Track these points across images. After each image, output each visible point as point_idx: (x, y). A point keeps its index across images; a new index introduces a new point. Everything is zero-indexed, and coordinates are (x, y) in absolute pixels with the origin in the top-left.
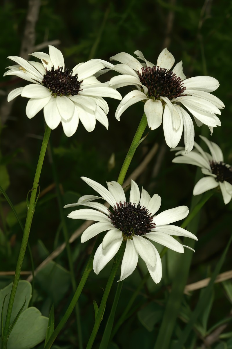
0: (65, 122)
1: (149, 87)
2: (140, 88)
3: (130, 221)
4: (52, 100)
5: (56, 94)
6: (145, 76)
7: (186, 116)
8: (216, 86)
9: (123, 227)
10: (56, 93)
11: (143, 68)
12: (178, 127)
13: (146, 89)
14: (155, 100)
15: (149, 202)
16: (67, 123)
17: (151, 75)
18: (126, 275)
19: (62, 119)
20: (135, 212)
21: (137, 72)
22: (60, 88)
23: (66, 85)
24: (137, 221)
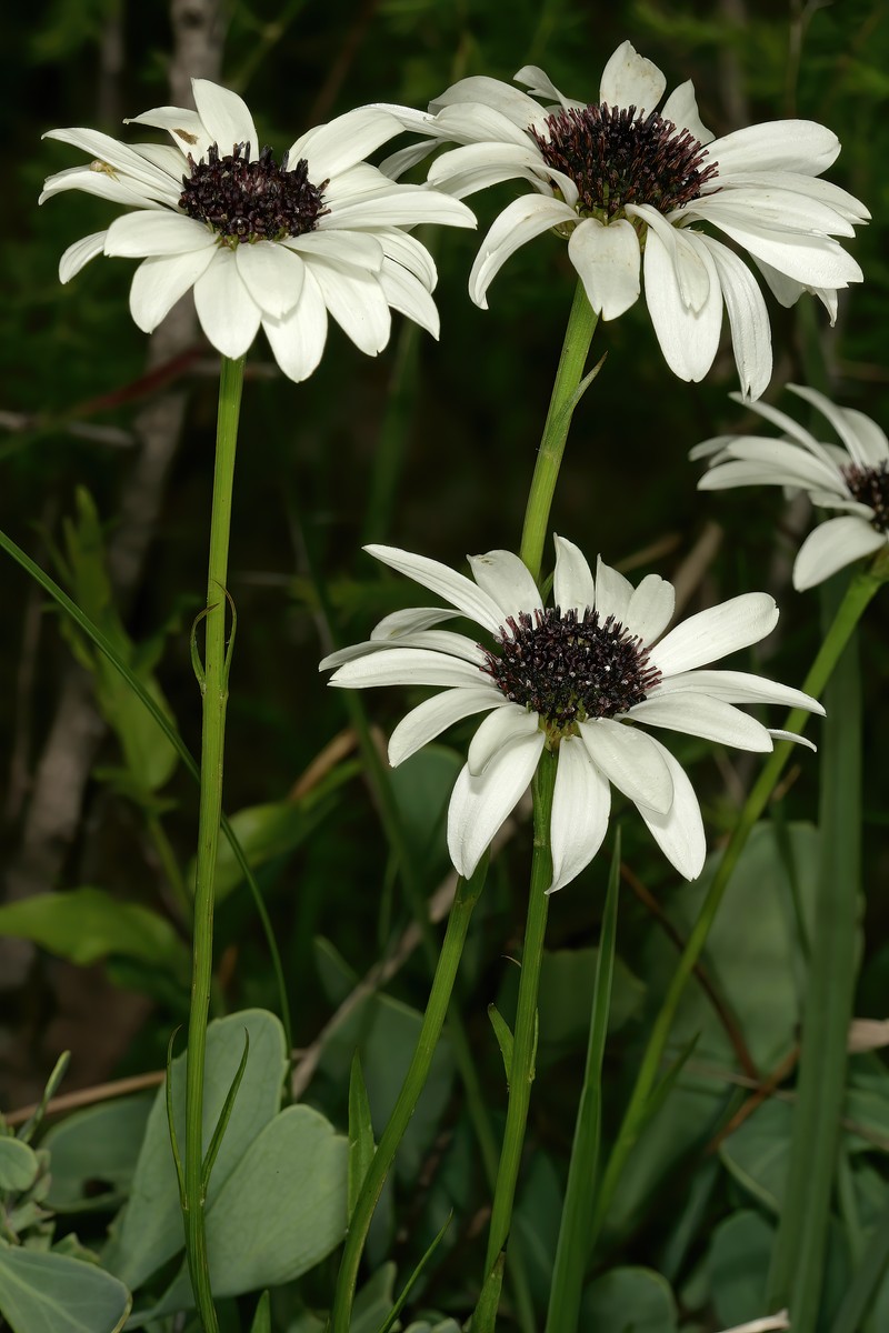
0: (275, 322)
1: (580, 175)
2: (549, 188)
3: (561, 669)
4: (221, 258)
5: (236, 238)
6: (561, 144)
7: (731, 266)
8: (828, 152)
9: (540, 697)
10: (235, 232)
11: (552, 117)
12: (703, 300)
13: (568, 185)
14: (610, 221)
15: (628, 602)
16: (282, 325)
17: (583, 136)
18: (574, 863)
19: (265, 315)
20: (580, 641)
21: (532, 133)
22: (245, 215)
23: (266, 202)
24: (587, 668)
